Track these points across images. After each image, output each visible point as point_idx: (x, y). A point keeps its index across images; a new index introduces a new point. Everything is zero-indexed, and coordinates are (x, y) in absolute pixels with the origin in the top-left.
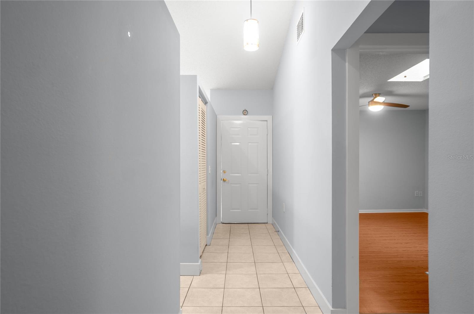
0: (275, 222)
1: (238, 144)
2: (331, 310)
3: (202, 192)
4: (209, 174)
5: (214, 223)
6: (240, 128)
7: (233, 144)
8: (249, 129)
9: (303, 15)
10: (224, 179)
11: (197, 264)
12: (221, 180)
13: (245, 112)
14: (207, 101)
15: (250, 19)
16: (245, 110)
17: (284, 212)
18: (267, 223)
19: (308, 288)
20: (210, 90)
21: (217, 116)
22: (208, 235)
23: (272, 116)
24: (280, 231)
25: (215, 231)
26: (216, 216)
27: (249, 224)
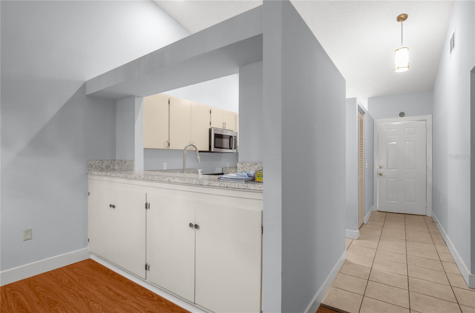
0: (434, 214)
1: (395, 143)
2: (469, 275)
3: (360, 182)
4: (367, 168)
5: (370, 210)
6: (396, 129)
7: (389, 143)
8: (406, 129)
9: (454, 34)
10: (380, 174)
11: (356, 231)
12: (378, 174)
13: (402, 115)
14: (364, 112)
15: (401, 48)
16: (401, 113)
17: (441, 204)
18: (426, 216)
19: (455, 264)
20: (367, 99)
21: (374, 120)
22: (365, 216)
23: (432, 115)
24: (438, 222)
25: (371, 216)
26: (373, 205)
27: (405, 215)
